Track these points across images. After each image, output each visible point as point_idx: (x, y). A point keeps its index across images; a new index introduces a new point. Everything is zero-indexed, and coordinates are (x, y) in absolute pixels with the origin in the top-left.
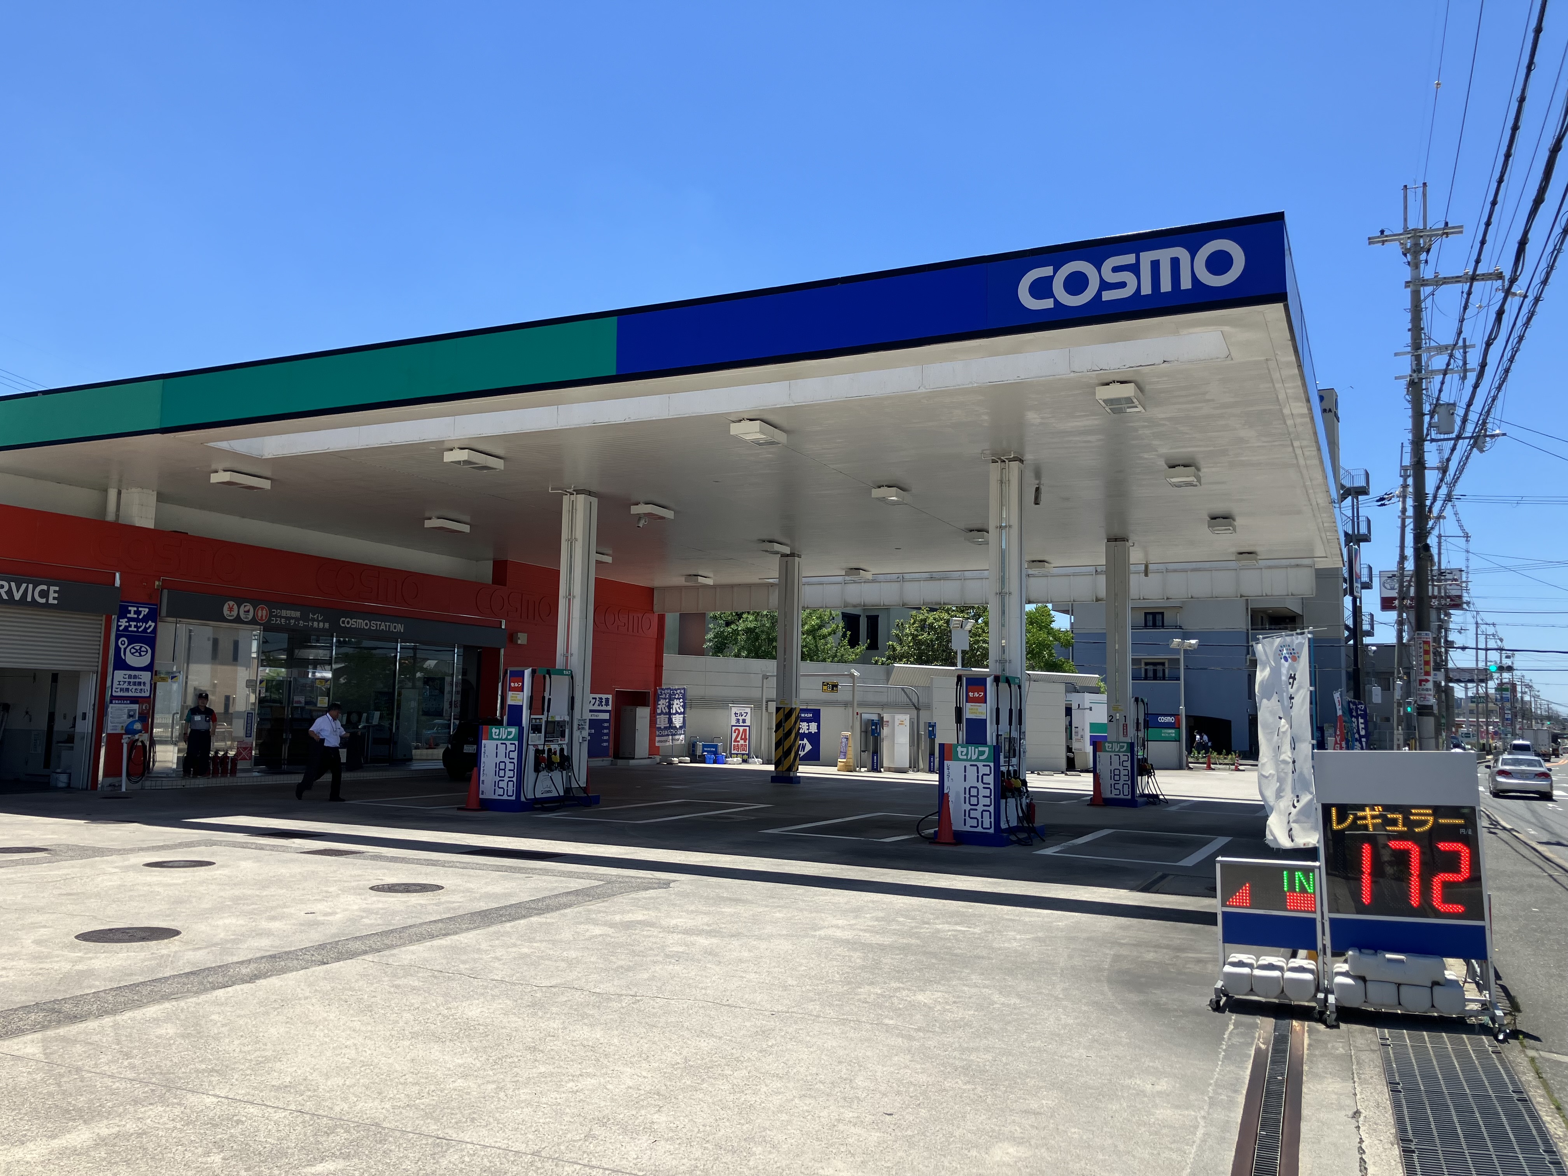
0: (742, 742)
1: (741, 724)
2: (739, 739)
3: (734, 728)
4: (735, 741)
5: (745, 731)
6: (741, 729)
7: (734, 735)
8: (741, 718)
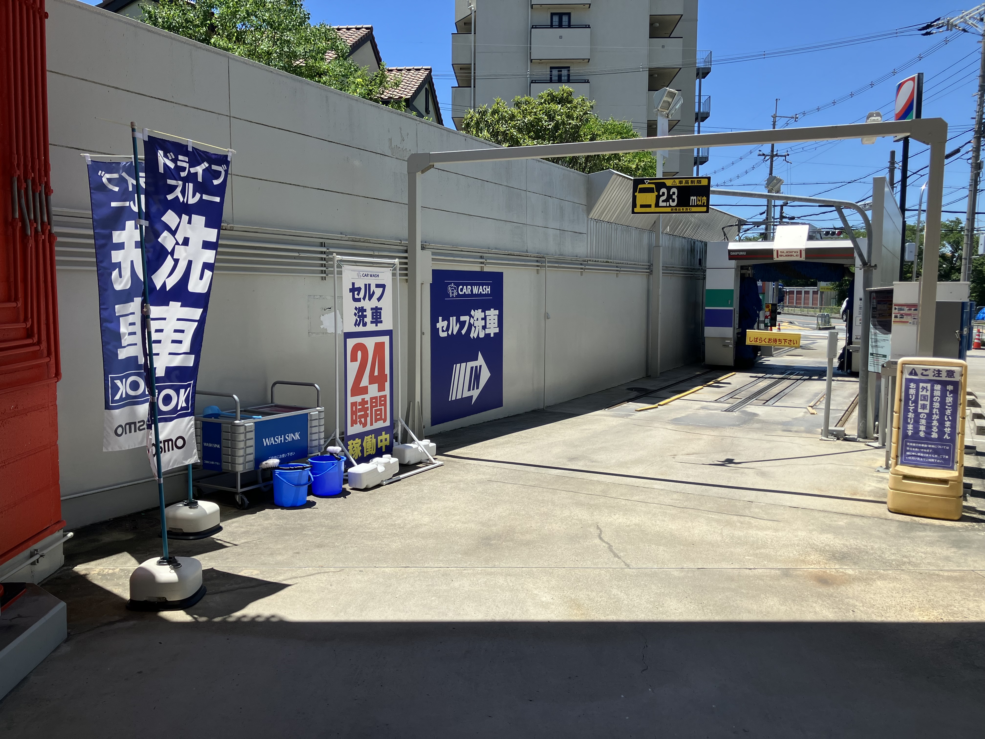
0: (373, 391)
1: (371, 327)
2: (365, 382)
3: (351, 342)
4: (358, 390)
5: (379, 347)
6: (370, 343)
7: (353, 368)
8: (368, 305)
